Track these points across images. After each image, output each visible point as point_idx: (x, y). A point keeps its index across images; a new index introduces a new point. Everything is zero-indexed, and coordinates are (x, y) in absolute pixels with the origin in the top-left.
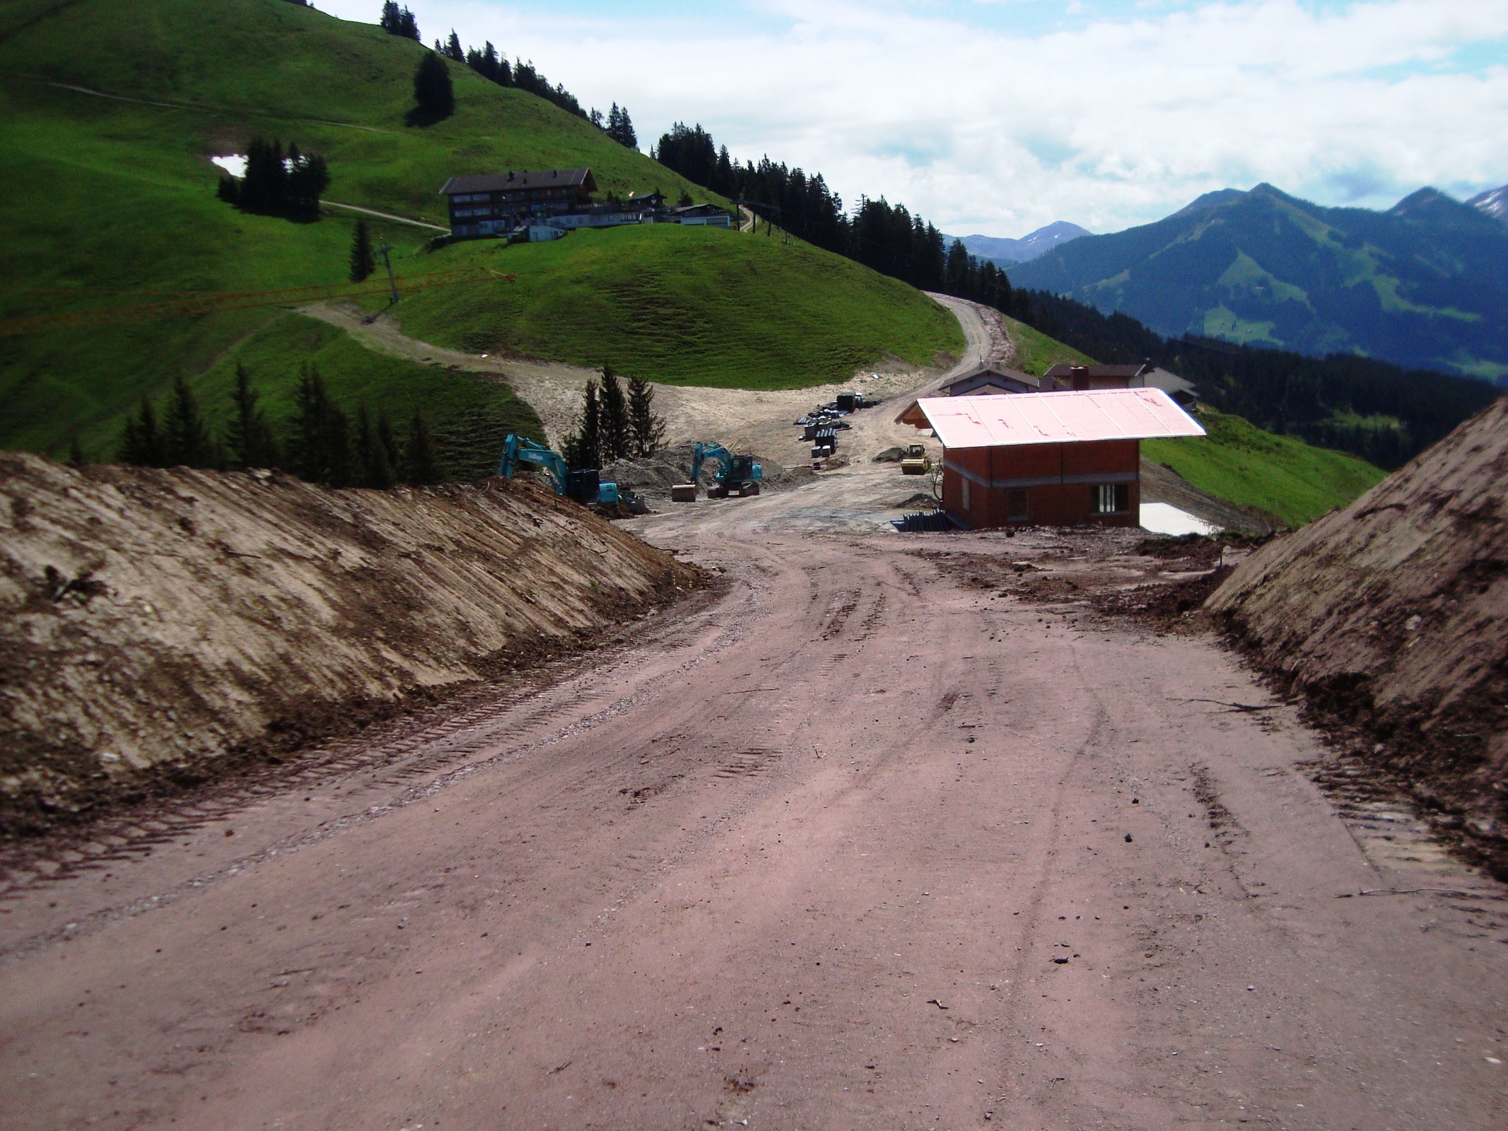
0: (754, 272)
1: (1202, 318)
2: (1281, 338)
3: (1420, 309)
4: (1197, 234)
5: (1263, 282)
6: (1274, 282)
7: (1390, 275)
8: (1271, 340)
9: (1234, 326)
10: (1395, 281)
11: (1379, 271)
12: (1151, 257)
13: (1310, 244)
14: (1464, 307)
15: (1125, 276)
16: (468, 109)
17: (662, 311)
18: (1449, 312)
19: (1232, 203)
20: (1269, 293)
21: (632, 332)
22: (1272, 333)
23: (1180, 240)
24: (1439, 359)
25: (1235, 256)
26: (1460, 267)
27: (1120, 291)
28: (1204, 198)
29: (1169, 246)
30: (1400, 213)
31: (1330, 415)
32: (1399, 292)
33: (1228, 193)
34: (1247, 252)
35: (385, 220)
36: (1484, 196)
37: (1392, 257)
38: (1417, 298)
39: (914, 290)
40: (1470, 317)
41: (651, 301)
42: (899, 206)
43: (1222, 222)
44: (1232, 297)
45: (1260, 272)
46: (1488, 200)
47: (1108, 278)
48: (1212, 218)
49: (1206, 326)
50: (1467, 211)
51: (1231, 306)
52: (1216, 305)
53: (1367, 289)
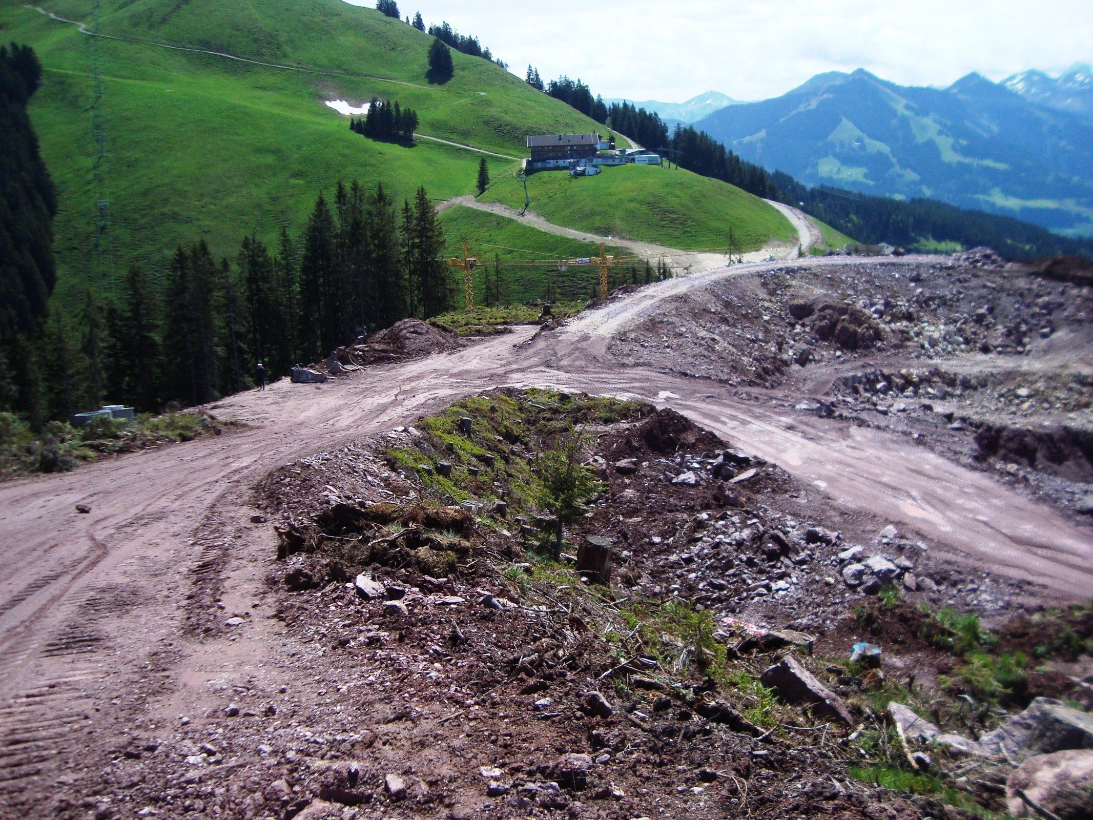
0: (703, 196)
1: (817, 164)
2: (872, 179)
3: (968, 160)
4: (814, 104)
5: (859, 140)
6: (868, 141)
7: (947, 136)
8: (865, 180)
9: (839, 170)
10: (951, 141)
11: (940, 133)
12: (782, 120)
13: (893, 112)
14: (998, 159)
15: (762, 134)
16: (461, 73)
17: (673, 216)
18: (989, 163)
19: (838, 82)
20: (863, 147)
21: (663, 227)
22: (865, 176)
23: (801, 108)
24: (981, 197)
25: (840, 121)
26: (995, 129)
27: (759, 145)
28: (817, 77)
29: (794, 112)
30: (955, 91)
31: (917, 241)
32: (953, 148)
33: (834, 75)
34: (847, 117)
35: (451, 146)
36: (1012, 78)
37: (949, 123)
38: (966, 151)
39: (757, 198)
40: (1002, 166)
41: (666, 211)
42: (702, 133)
43: (831, 96)
44: (838, 150)
45: (858, 133)
46: (1015, 81)
47: (751, 134)
48: (825, 93)
49: (819, 170)
50: (1000, 89)
51: (837, 156)
52: (826, 155)
53: (931, 146)
